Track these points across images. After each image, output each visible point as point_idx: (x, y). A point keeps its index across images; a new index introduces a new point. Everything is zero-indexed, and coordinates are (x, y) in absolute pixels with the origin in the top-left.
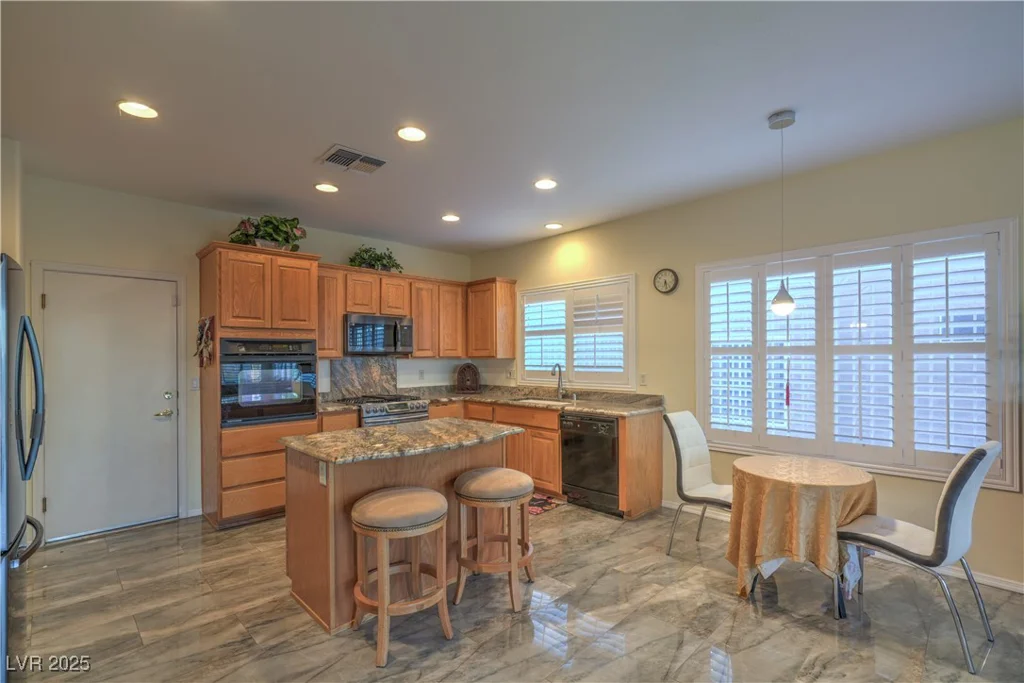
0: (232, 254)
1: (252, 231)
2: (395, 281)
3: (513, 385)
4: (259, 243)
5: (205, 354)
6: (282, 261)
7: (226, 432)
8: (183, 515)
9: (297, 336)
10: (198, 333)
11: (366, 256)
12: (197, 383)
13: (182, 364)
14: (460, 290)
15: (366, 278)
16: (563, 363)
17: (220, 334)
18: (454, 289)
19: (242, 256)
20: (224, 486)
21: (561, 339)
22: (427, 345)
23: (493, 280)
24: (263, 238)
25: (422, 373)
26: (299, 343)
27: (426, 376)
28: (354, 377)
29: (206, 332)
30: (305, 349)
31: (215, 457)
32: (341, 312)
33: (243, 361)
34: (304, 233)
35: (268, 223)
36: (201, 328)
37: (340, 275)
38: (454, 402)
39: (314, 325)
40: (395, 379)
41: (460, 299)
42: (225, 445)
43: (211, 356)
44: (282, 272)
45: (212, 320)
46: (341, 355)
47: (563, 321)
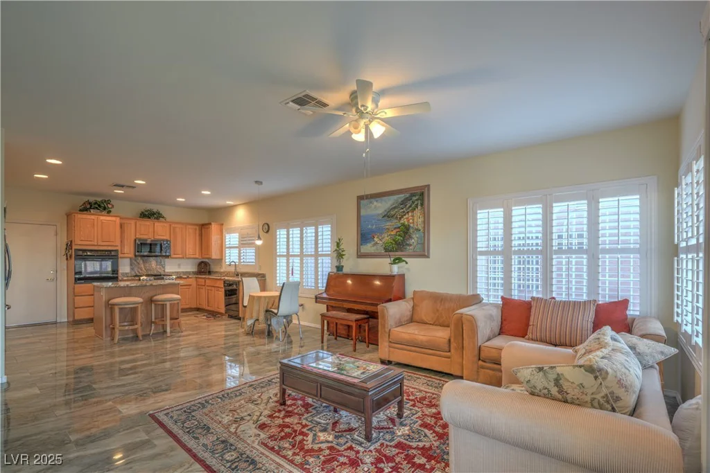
0: (80, 216)
1: (88, 207)
2: (161, 224)
3: (222, 271)
4: (92, 211)
5: (69, 256)
6: (102, 218)
7: (76, 286)
8: (58, 321)
9: (110, 248)
10: (65, 247)
11: (147, 213)
12: (65, 267)
13: (59, 259)
14: (198, 228)
15: (147, 223)
16: (237, 261)
17: (74, 247)
18: (195, 227)
19: (84, 216)
20: (76, 306)
21: (236, 251)
22: (180, 252)
23: (210, 224)
24: (93, 209)
25: (179, 265)
26: (110, 251)
27: (182, 267)
28: (142, 266)
29: (69, 246)
30: (113, 253)
31: (72, 295)
32: (133, 238)
33: (85, 258)
34: (113, 206)
35: (96, 203)
36: (67, 245)
37: (133, 222)
38: (191, 278)
39: (118, 243)
40: (164, 267)
41: (198, 232)
42: (76, 290)
43: (71, 256)
44: (102, 222)
45: (71, 242)
46: (134, 256)
47: (237, 243)
